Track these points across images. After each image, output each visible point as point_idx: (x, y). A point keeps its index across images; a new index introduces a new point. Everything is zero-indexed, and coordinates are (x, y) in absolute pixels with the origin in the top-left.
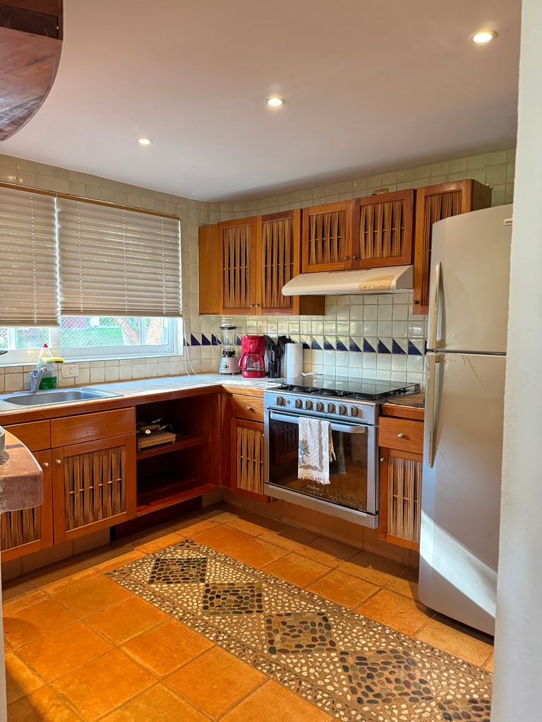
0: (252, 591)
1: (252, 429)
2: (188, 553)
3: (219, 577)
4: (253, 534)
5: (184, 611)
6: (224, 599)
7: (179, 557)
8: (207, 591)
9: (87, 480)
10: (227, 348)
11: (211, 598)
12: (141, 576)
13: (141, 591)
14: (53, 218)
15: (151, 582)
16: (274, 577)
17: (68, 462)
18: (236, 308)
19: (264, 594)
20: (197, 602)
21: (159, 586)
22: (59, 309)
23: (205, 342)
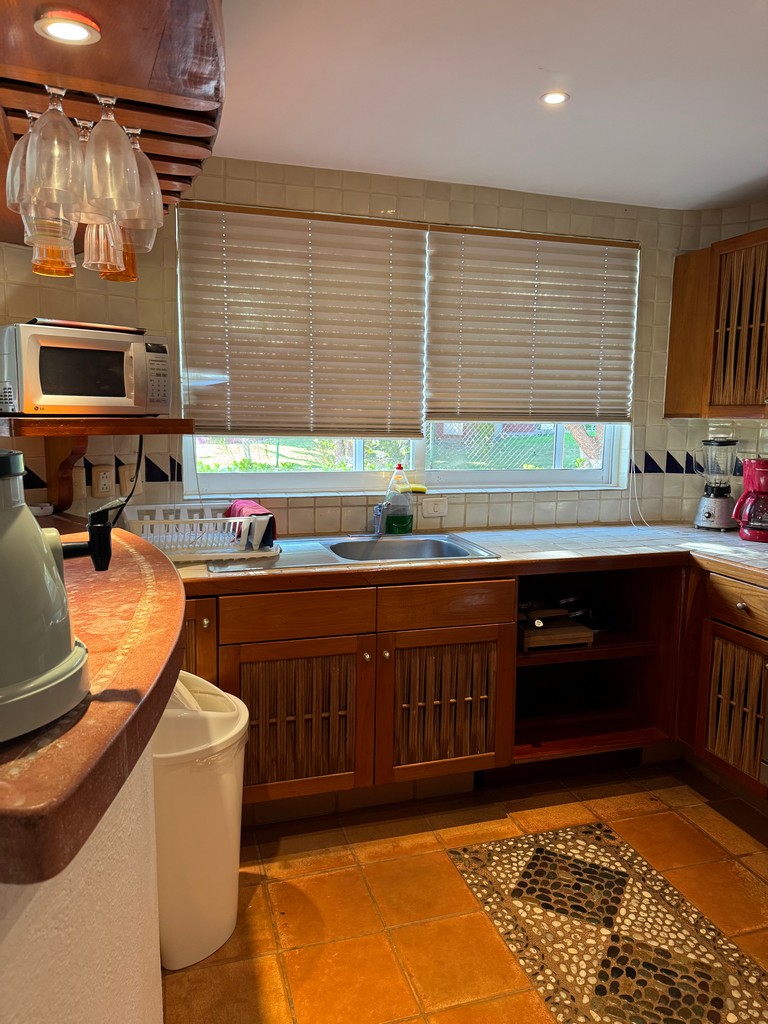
0: (703, 986)
1: (745, 648)
2: (595, 853)
3: (643, 927)
4: (730, 849)
5: (558, 982)
6: (642, 983)
7: (577, 857)
8: (612, 951)
9: (431, 690)
10: (715, 479)
11: (617, 972)
12: (503, 875)
13: (494, 907)
14: (422, 265)
15: (516, 893)
16: (758, 969)
17: (402, 658)
18: (735, 405)
19: (729, 1004)
20: (586, 970)
21: (528, 908)
22: (424, 411)
23: (673, 466)
